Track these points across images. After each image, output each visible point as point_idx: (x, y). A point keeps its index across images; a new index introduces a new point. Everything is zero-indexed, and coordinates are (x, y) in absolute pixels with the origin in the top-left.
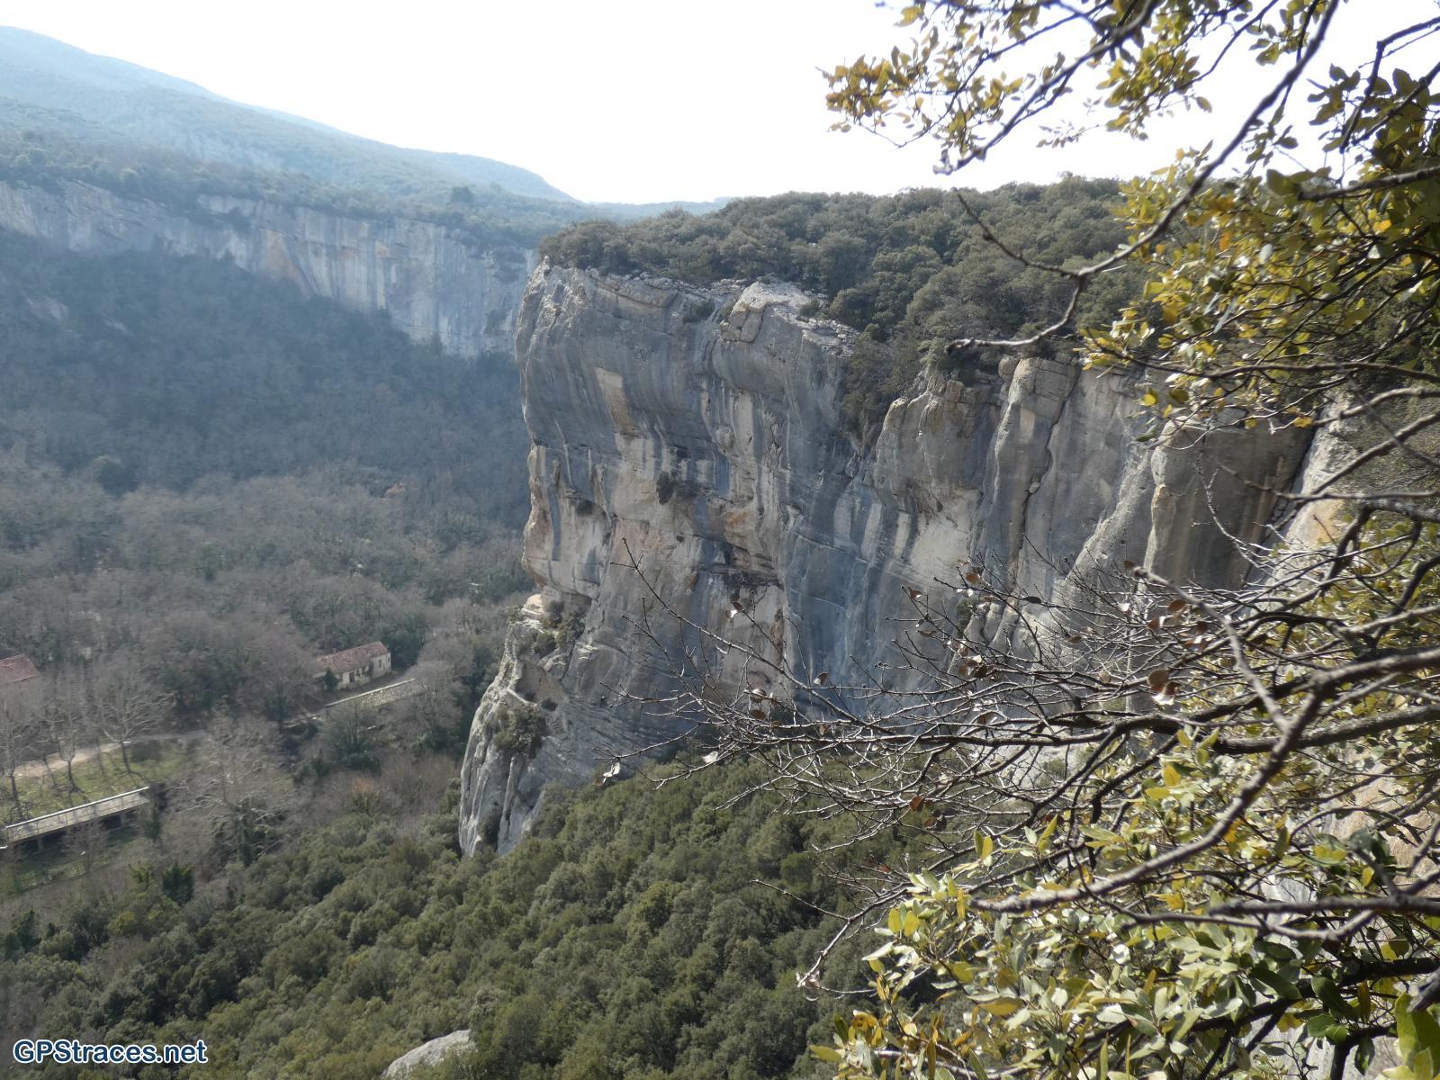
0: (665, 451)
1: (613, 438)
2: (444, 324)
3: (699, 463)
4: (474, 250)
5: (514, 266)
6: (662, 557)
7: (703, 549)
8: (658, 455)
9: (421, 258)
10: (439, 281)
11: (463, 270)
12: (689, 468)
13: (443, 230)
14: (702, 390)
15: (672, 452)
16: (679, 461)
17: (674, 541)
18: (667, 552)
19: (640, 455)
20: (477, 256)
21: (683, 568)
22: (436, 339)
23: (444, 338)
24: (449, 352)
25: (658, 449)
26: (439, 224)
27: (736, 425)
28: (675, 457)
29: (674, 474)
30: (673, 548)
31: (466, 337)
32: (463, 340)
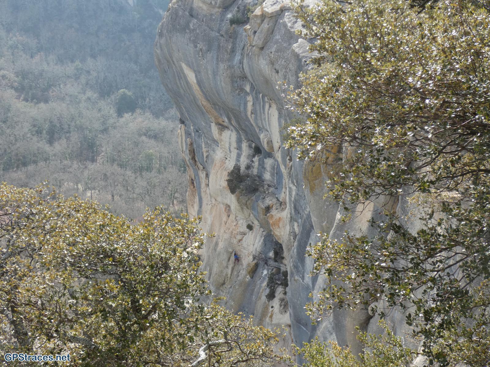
0: (244, 145)
1: (210, 127)
3: (266, 161)
6: (235, 241)
7: (264, 240)
8: (239, 148)
12: (259, 165)
14: (247, 94)
15: (250, 147)
16: (254, 156)
17: (244, 229)
18: (239, 237)
19: (227, 146)
21: (249, 255)
25: (239, 141)
27: (271, 132)
28: (251, 152)
29: (248, 167)
30: (245, 234)
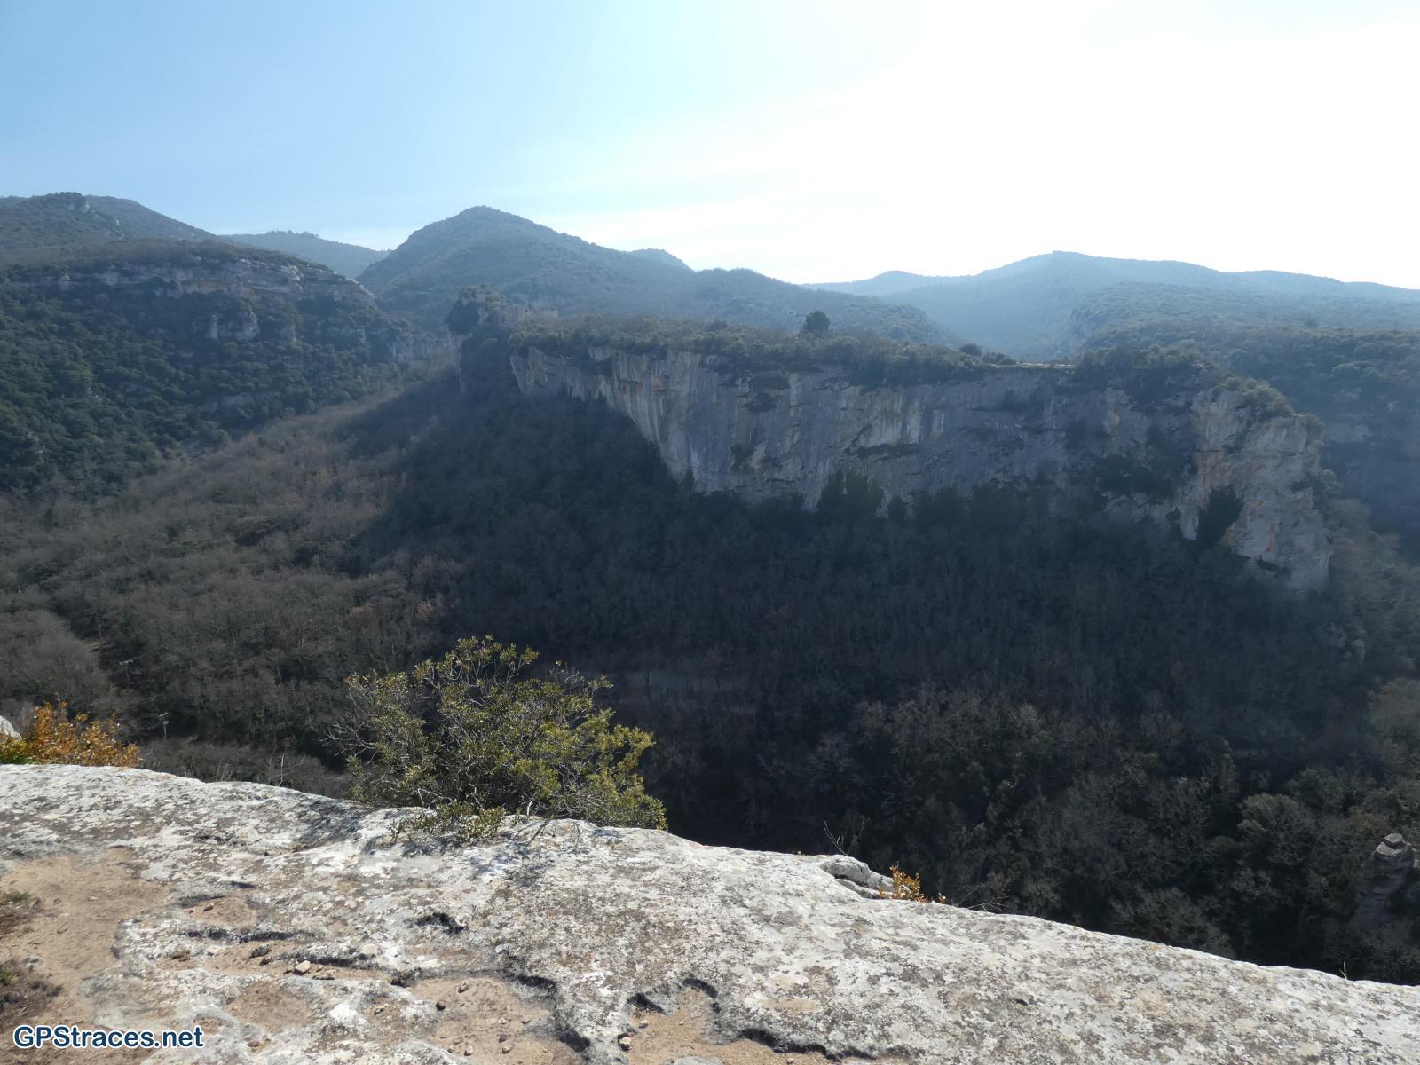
2: (695, 460)
4: (727, 377)
5: (773, 393)
9: (678, 388)
10: (691, 412)
11: (714, 399)
13: (698, 358)
20: (732, 383)
22: (690, 473)
23: (696, 475)
24: (699, 489)
26: (696, 352)
31: (713, 474)
32: (710, 477)
